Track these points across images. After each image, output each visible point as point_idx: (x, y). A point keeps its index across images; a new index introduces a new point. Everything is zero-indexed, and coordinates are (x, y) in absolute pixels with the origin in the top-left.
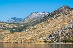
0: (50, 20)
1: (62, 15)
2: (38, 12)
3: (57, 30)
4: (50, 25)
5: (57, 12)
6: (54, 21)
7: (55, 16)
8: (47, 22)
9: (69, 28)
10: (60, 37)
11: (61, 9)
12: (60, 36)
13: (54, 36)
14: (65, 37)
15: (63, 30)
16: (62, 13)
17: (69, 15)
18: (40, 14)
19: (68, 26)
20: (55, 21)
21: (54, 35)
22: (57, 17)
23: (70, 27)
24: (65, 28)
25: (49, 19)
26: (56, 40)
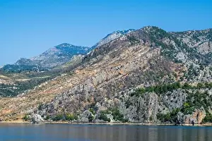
0: (80, 70)
5: (104, 48)
8: (71, 74)
9: (76, 93)
10: (55, 111)
11: (114, 42)
12: (56, 108)
13: (47, 109)
14: (63, 110)
16: (111, 52)
17: (118, 59)
19: (75, 90)
20: (85, 72)
21: (47, 106)
22: (97, 62)
23: (79, 91)
24: (69, 93)
25: (79, 67)
26: (45, 117)
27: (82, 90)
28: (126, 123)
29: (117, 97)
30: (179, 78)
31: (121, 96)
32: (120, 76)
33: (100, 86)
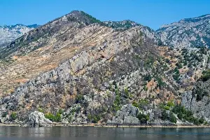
0: (19, 56)
1: (53, 40)
2: (13, 27)
3: (16, 88)
4: (12, 71)
5: (44, 30)
6: (28, 60)
7: (35, 43)
8: (7, 61)
9: (48, 82)
10: (21, 108)
11: (57, 23)
12: (21, 103)
13: (6, 104)
14: (33, 106)
15: (32, 88)
16: (56, 35)
17: (72, 42)
18: (21, 30)
19: (47, 77)
20: (30, 58)
21: (6, 101)
22: (40, 46)
23: (52, 79)
24: (37, 83)
25: (16, 52)
26: (8, 116)
27: (56, 77)
28: (202, 125)
29: (109, 88)
30: (174, 64)
31: (113, 87)
32: (104, 60)
33: (82, 72)
